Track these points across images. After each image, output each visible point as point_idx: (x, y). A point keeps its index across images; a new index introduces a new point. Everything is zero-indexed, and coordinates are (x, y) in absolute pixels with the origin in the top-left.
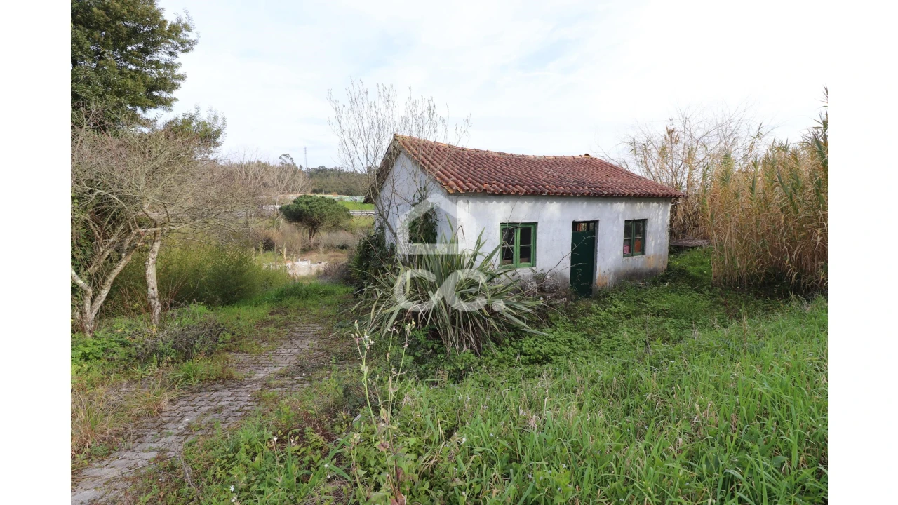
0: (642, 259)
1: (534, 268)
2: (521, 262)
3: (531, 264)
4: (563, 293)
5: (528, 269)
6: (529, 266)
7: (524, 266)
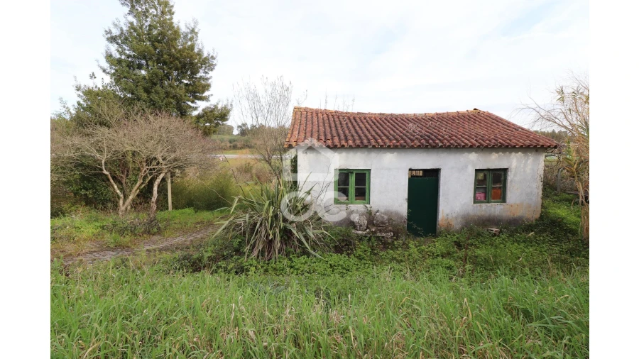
0: (502, 207)
1: (368, 206)
2: (356, 199)
3: (366, 202)
4: (390, 228)
5: (362, 205)
6: (363, 203)
7: (359, 203)
